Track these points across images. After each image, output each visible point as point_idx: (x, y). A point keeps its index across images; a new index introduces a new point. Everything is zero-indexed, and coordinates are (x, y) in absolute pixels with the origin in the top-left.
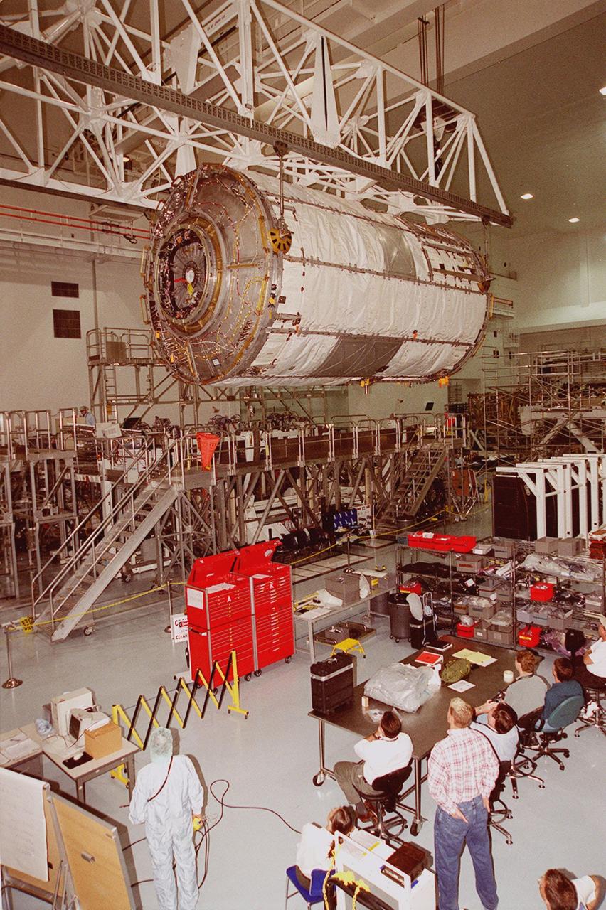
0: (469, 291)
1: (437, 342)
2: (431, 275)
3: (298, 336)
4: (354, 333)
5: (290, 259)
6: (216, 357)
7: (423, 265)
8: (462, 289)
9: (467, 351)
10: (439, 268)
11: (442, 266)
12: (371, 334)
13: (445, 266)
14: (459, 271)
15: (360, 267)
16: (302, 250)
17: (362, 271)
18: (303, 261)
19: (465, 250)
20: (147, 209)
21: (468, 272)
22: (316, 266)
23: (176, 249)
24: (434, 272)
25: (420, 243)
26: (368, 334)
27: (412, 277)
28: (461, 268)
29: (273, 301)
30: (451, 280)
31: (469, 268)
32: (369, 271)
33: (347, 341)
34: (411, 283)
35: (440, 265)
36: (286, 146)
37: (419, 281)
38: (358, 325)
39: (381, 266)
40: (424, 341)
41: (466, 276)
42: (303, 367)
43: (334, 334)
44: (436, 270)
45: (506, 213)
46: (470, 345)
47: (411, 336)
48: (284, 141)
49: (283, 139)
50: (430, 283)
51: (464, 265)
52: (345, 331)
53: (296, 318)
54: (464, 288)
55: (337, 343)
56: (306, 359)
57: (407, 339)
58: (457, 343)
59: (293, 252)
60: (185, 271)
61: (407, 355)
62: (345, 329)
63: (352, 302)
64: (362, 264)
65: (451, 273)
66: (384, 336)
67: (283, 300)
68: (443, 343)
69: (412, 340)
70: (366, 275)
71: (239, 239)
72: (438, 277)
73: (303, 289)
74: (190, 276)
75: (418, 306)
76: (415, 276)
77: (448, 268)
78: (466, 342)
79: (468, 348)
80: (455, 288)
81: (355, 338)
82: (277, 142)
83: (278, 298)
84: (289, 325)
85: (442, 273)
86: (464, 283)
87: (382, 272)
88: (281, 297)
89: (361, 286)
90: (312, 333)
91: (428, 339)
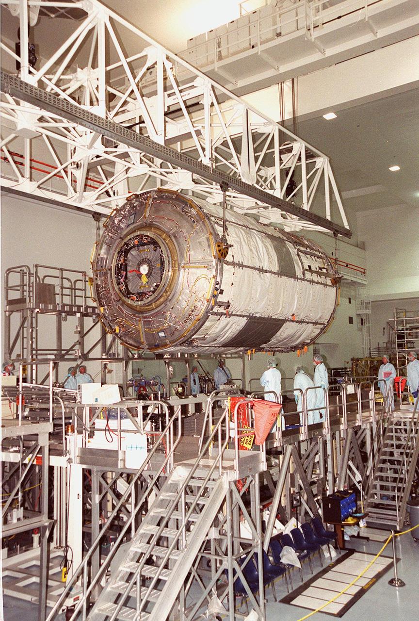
0: (326, 285)
1: (305, 322)
2: (304, 274)
3: (226, 317)
4: (258, 315)
5: (228, 263)
6: (162, 331)
7: (299, 266)
8: (321, 284)
9: (321, 329)
10: (308, 268)
11: (309, 267)
12: (267, 317)
13: (312, 268)
14: (320, 271)
15: (265, 269)
16: (233, 256)
17: (266, 271)
18: (233, 264)
19: (321, 254)
20: (95, 213)
21: (324, 271)
22: (241, 268)
23: (131, 248)
24: (306, 272)
25: (296, 250)
26: (265, 317)
27: (293, 276)
28: (320, 269)
29: (216, 293)
30: (315, 278)
31: (325, 268)
32: (270, 272)
33: (253, 321)
34: (293, 279)
35: (309, 266)
36: (228, 185)
37: (298, 279)
38: (261, 310)
39: (276, 269)
40: (297, 322)
41: (323, 274)
42: (222, 340)
43: (246, 316)
44: (307, 270)
45: (348, 228)
46: (324, 324)
47: (290, 318)
48: (227, 182)
49: (226, 180)
50: (303, 280)
51: (321, 266)
52: (253, 314)
53: (227, 304)
54: (323, 283)
55: (247, 323)
56: (226, 334)
57: (288, 320)
58: (316, 323)
59: (229, 258)
60: (139, 265)
61: (286, 331)
62: (253, 312)
63: (260, 294)
64: (265, 267)
65: (315, 272)
66: (275, 317)
67: (222, 292)
68: (308, 323)
69: (291, 321)
70: (268, 274)
71: (189, 246)
72: (308, 275)
73: (232, 284)
74: (144, 269)
75: (296, 297)
76: (295, 275)
77: (313, 268)
78: (322, 322)
79: (322, 326)
80: (318, 283)
81: (258, 319)
82: (223, 182)
83: (219, 290)
84: (221, 310)
85: (310, 272)
86: (322, 279)
87: (277, 272)
88: (221, 290)
89: (265, 283)
90: (234, 315)
91: (300, 320)
